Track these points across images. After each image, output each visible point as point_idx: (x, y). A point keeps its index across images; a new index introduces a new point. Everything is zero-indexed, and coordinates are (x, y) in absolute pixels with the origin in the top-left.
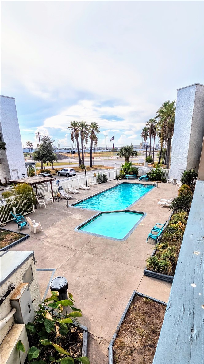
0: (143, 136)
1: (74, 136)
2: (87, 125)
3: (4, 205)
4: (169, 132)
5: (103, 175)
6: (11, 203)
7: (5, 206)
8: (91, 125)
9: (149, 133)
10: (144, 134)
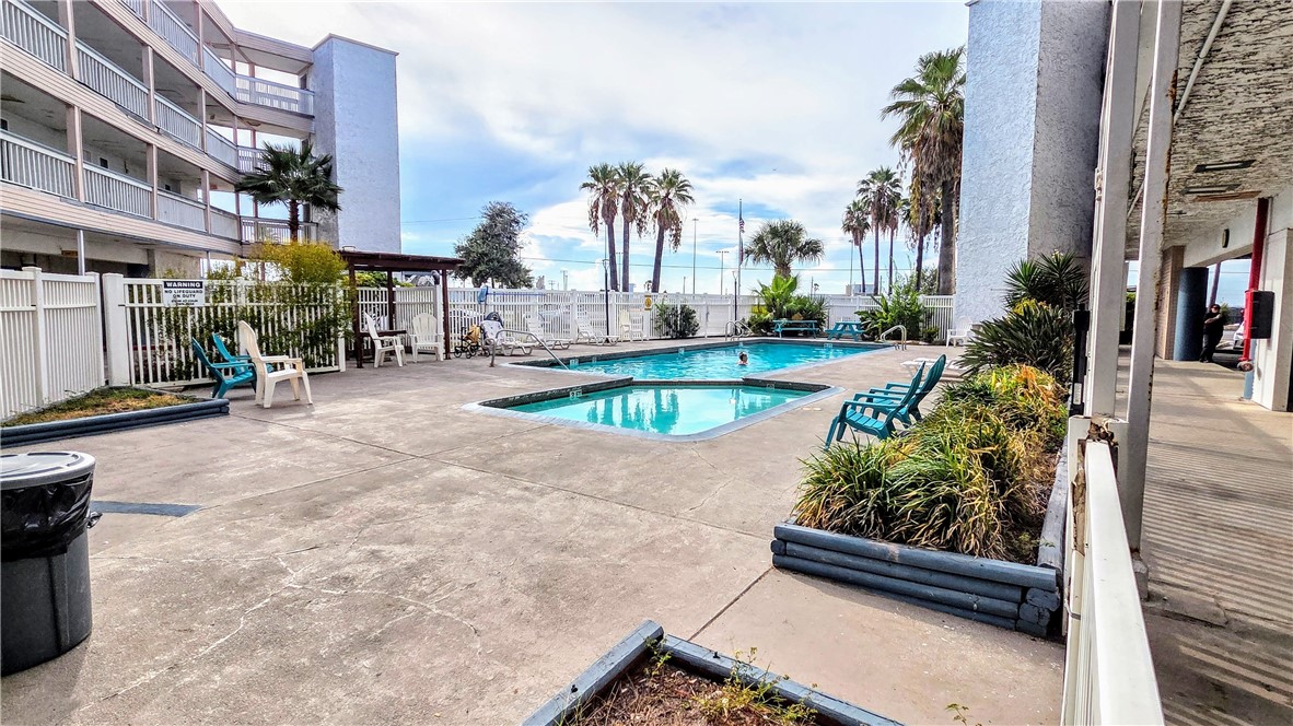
0: (848, 228)
1: (600, 214)
2: (646, 176)
3: (196, 305)
4: (943, 159)
5: (683, 307)
6: (233, 304)
7: (200, 308)
8: (662, 178)
9: (870, 220)
10: (854, 223)
